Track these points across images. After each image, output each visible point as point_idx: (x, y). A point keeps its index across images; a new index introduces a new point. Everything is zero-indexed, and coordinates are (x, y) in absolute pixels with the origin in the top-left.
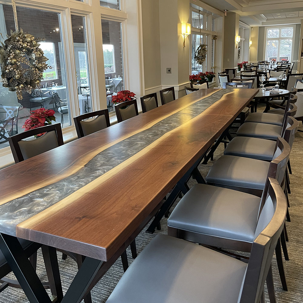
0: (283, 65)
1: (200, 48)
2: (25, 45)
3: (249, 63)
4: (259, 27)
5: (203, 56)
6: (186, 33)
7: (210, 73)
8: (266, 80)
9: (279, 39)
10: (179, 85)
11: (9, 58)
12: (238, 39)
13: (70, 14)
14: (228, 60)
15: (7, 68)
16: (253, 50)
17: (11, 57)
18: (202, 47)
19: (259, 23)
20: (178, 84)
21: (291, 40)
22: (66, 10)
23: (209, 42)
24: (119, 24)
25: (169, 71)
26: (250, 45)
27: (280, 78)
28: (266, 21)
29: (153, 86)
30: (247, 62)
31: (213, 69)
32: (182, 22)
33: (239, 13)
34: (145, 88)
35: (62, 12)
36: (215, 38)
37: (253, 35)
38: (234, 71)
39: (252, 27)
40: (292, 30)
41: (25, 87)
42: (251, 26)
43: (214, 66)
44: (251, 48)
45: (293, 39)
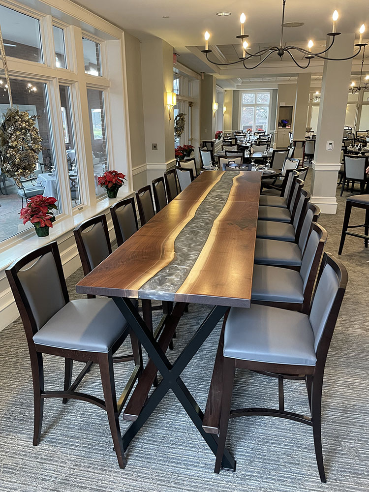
0: (262, 137)
1: (178, 118)
2: (24, 125)
3: (223, 133)
4: (234, 91)
5: (181, 127)
6: (173, 103)
7: (188, 146)
8: (250, 156)
9: (255, 105)
10: (166, 164)
11: (10, 141)
12: (215, 106)
13: (58, 84)
14: (206, 131)
15: (8, 152)
16: (228, 118)
17: (13, 139)
18: (180, 117)
19: (234, 87)
20: (166, 162)
21: (267, 108)
22: (54, 80)
23: (186, 109)
24: (100, 92)
25: (155, 147)
26: (224, 112)
27: (265, 154)
28: (240, 84)
29: (140, 165)
30: (222, 132)
31: (190, 142)
32: (167, 91)
33: (216, 76)
34: (132, 167)
35: (48, 82)
36: (191, 104)
37: (227, 100)
38: (212, 143)
39: (226, 91)
40: (269, 95)
41: (24, 172)
42: (225, 89)
43: (190, 138)
44: (225, 115)
45: (269, 106)
